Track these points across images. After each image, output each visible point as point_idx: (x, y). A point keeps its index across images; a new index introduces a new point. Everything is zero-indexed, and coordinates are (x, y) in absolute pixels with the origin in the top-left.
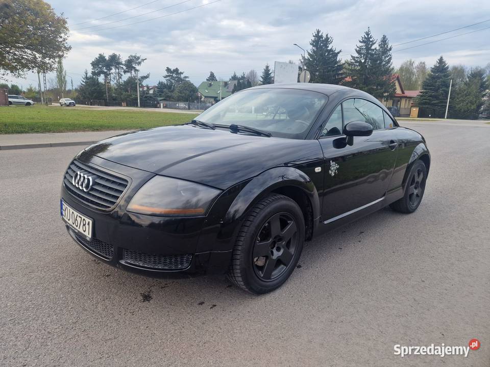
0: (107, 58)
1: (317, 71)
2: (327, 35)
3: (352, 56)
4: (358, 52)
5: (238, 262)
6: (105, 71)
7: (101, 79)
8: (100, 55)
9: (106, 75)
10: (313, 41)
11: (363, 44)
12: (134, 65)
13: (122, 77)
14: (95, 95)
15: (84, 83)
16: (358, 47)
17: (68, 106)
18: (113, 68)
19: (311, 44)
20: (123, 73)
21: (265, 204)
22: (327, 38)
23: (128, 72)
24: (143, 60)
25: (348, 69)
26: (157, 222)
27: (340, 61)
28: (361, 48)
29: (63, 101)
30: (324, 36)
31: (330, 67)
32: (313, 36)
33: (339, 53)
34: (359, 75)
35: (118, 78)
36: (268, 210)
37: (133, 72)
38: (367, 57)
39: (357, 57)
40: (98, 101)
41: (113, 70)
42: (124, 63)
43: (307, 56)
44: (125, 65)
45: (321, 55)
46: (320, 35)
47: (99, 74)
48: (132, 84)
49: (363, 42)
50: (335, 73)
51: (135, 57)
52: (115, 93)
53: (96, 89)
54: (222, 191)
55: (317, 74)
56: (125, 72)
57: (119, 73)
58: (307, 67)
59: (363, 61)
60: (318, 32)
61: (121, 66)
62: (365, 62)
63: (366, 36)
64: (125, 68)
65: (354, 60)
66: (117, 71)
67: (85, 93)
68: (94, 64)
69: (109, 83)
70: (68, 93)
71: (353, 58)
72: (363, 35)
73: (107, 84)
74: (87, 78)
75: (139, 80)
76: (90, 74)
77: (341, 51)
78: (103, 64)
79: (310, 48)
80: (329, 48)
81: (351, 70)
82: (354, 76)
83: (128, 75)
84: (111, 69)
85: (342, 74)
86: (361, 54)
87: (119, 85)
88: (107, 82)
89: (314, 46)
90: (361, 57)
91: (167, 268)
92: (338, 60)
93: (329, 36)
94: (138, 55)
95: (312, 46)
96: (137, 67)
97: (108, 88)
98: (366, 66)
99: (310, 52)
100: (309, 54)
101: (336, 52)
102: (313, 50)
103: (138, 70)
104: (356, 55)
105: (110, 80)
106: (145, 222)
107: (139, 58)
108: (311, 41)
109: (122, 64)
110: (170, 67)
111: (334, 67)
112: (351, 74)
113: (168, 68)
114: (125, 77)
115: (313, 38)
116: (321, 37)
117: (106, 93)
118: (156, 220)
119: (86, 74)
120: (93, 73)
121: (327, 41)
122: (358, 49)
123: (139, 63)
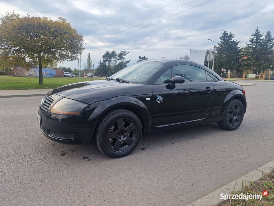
0: (110, 53)
1: (224, 54)
2: (231, 33)
3: (247, 44)
4: (251, 41)
5: (98, 139)
6: (109, 59)
7: (107, 64)
8: (107, 52)
9: (109, 61)
10: (222, 37)
11: (254, 37)
12: (123, 56)
13: (117, 62)
14: (103, 71)
15: (99, 66)
16: (251, 39)
17: (90, 77)
18: (113, 58)
19: (220, 39)
20: (117, 60)
21: (114, 113)
22: (231, 35)
23: (120, 59)
24: (127, 53)
25: (245, 52)
26: (64, 118)
27: (239, 47)
28: (253, 39)
29: (88, 75)
30: (229, 34)
31: (232, 51)
32: (222, 34)
33: (238, 43)
34: (252, 55)
35: (115, 63)
36: (115, 116)
37: (122, 59)
38: (257, 44)
39: (250, 45)
40: (105, 75)
41: (113, 59)
42: (118, 55)
43: (217, 46)
44: (118, 56)
45: (227, 44)
46: (226, 33)
47: (106, 61)
48: (121, 66)
49: (254, 35)
50: (236, 54)
51: (123, 52)
52: (113, 70)
53: (104, 69)
54: (88, 105)
55: (225, 55)
56: (118, 60)
57: (115, 60)
58: (218, 51)
59: (254, 46)
60: (225, 31)
61: (117, 57)
62: (256, 47)
63: (256, 32)
64: (118, 57)
65: (248, 46)
66: (115, 59)
67: (99, 71)
68: (104, 56)
69: (111, 65)
70: (92, 71)
71: (248, 45)
72: (254, 31)
73: (109, 66)
74: (100, 63)
75: (125, 63)
76: (102, 62)
77: (240, 42)
78: (108, 56)
79: (220, 41)
80: (232, 40)
81: (246, 52)
82: (249, 56)
83: (120, 61)
84: (112, 58)
85: (241, 55)
86: (253, 42)
87: (115, 66)
88: (110, 65)
89: (222, 40)
90: (253, 44)
91: (64, 138)
92: (238, 47)
93: (232, 33)
94: (125, 51)
95: (221, 40)
96: (124, 57)
97: (110, 68)
98: (257, 49)
99: (220, 43)
100: (219, 44)
101: (237, 42)
102: (222, 42)
103: (124, 59)
104: (250, 43)
105: (111, 64)
106: (60, 118)
107: (125, 52)
108: (220, 37)
109: (117, 56)
110: (141, 56)
111: (236, 51)
112: (247, 54)
113: (140, 56)
114: (118, 62)
115: (222, 35)
116: (227, 34)
117: (108, 71)
118: (64, 117)
119: (100, 61)
120: (103, 61)
121: (231, 36)
122: (251, 40)
123: (125, 55)
